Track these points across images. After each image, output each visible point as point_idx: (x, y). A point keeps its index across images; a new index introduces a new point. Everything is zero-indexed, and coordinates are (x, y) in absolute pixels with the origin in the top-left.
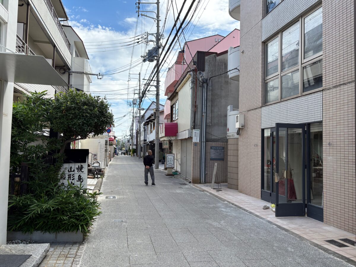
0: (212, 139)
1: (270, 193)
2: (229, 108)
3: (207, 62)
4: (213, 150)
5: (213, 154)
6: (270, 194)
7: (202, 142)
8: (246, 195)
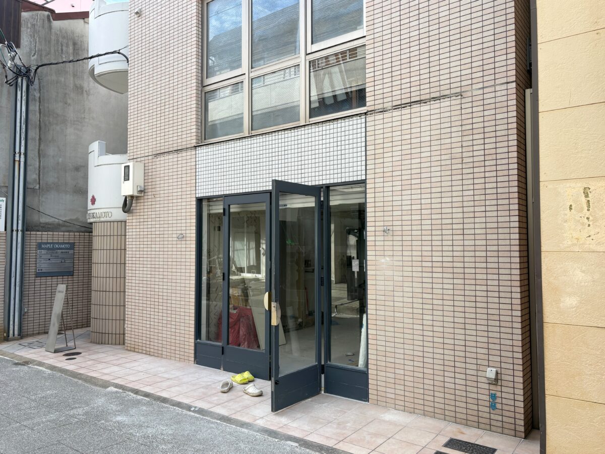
0: (40, 223)
1: (223, 348)
2: (95, 146)
3: (28, 28)
4: (43, 252)
5: (45, 262)
6: (221, 349)
7: (12, 231)
8: (149, 358)
